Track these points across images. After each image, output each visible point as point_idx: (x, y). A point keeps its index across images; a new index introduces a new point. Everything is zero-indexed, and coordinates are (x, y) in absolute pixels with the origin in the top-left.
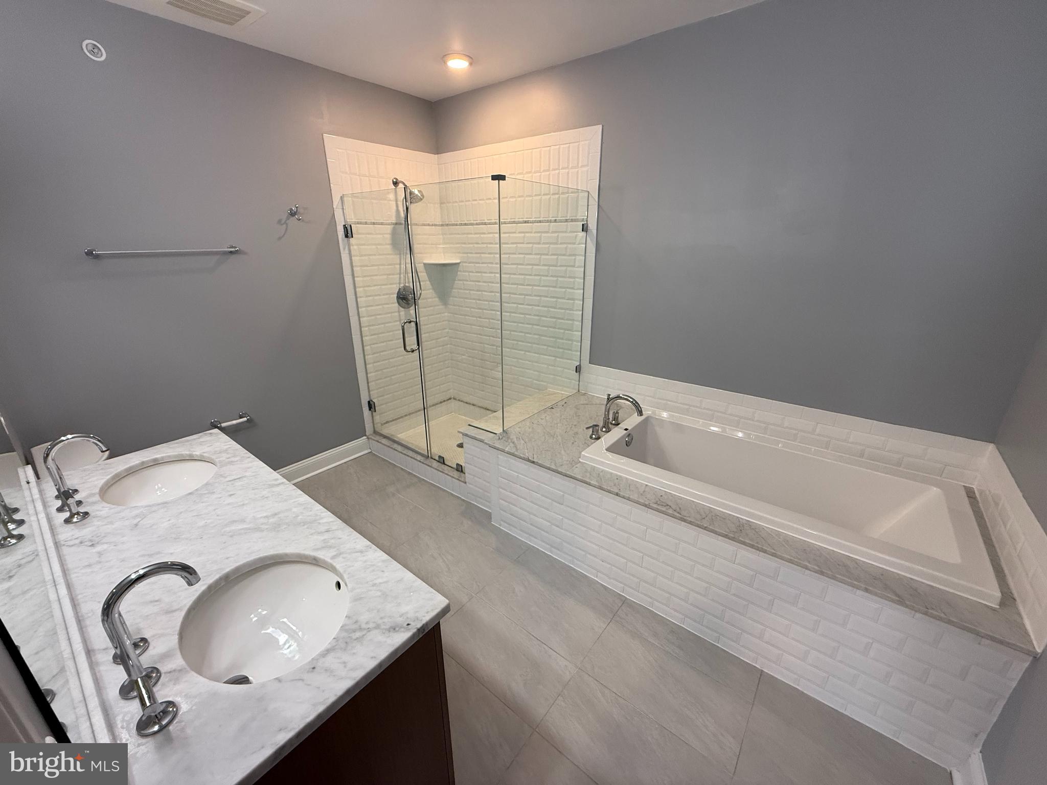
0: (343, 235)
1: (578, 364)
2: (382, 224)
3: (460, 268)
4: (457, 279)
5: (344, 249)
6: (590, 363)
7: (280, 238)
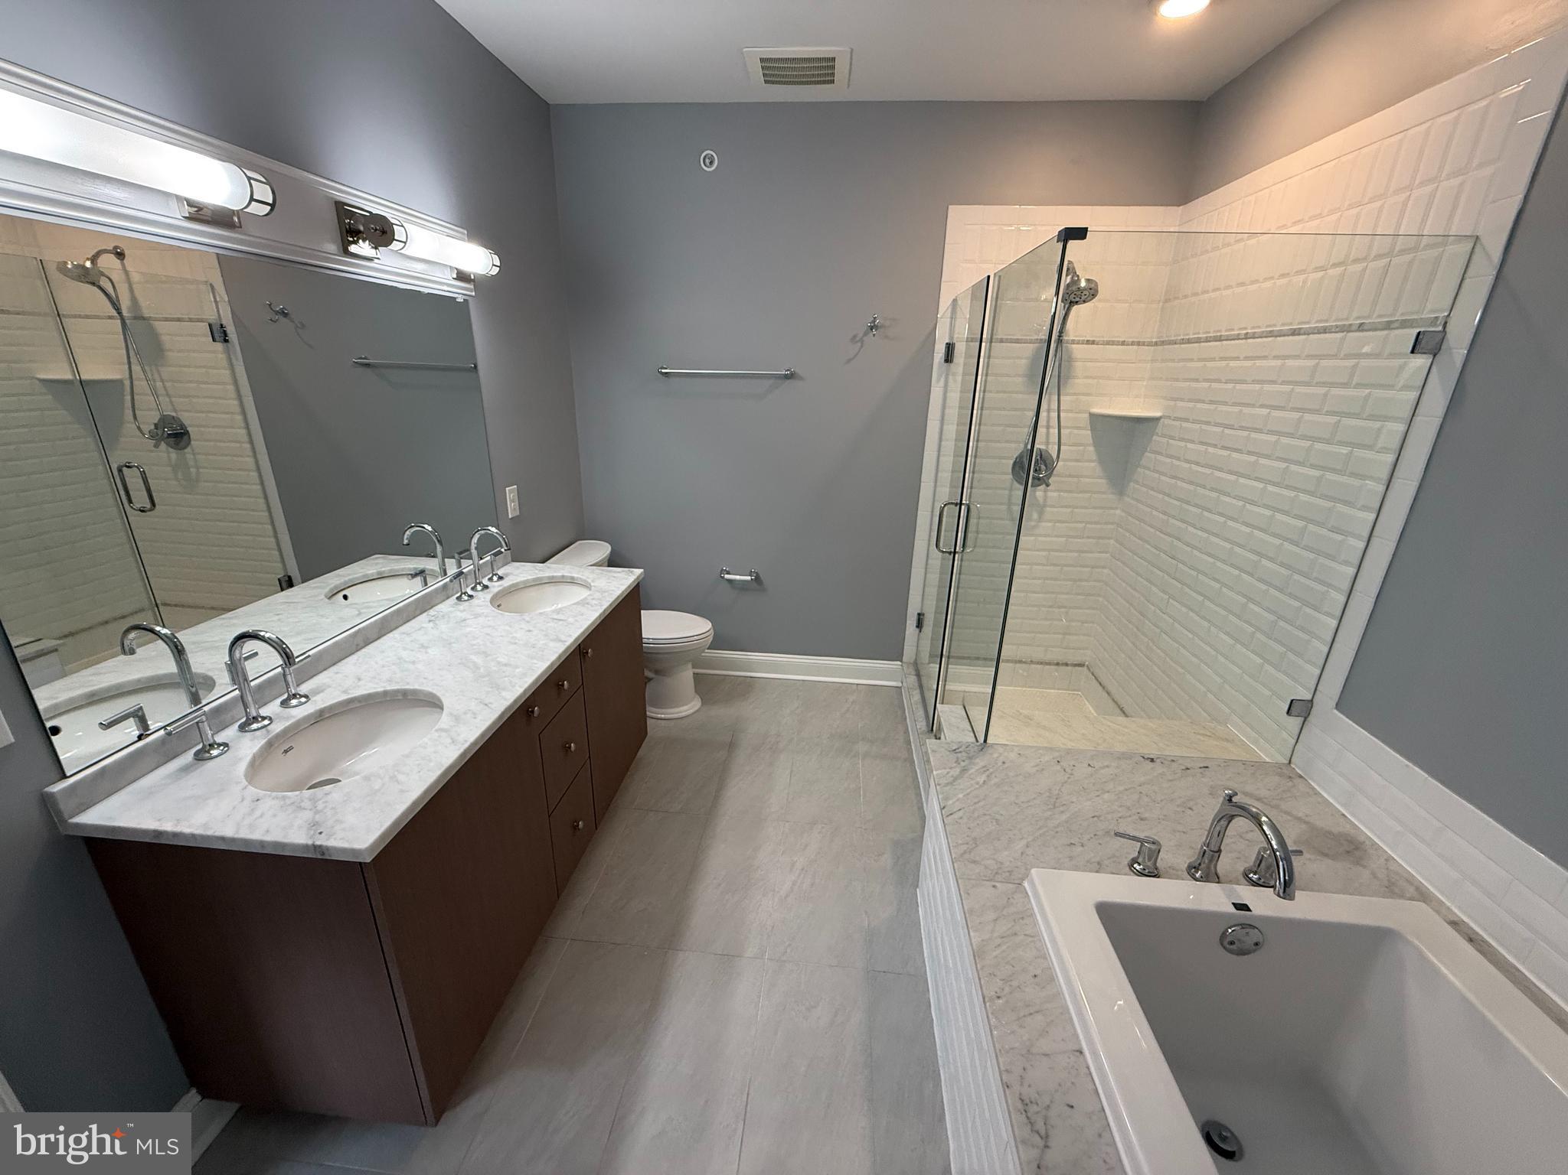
0: (941, 358)
1: (1309, 697)
2: (1017, 341)
3: (1159, 430)
4: (1148, 449)
5: (938, 380)
6: (1338, 706)
7: (849, 361)
